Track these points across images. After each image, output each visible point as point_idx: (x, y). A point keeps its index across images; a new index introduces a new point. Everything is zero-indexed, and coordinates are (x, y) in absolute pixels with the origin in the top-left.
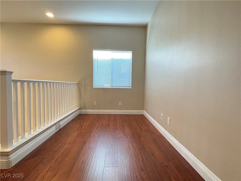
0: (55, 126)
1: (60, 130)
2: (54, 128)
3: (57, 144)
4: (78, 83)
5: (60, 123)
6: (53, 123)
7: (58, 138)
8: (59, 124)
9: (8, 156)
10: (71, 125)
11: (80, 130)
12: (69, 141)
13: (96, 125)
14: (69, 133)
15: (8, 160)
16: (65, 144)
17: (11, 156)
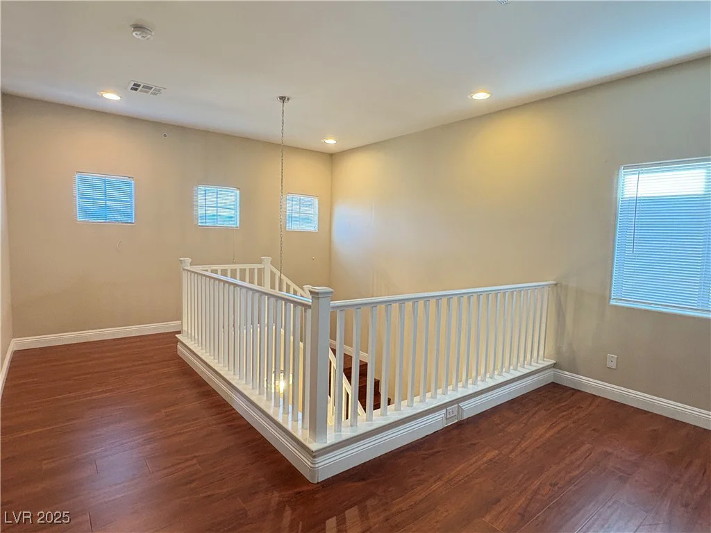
0: (444, 411)
1: (460, 425)
2: (440, 415)
3: (422, 470)
4: (555, 283)
5: (461, 404)
6: (435, 403)
7: (438, 449)
8: (459, 406)
9: (314, 457)
10: (496, 419)
11: (511, 447)
12: (453, 473)
13: (575, 451)
14: (472, 444)
15: (311, 465)
16: (439, 479)
17: (318, 460)
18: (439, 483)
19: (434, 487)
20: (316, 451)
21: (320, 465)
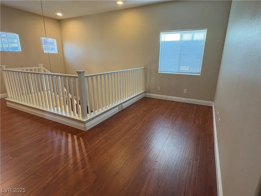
1: (123, 110)
2: (117, 108)
3: (116, 122)
4: (144, 68)
5: (122, 105)
6: (116, 105)
7: (118, 117)
9: (85, 123)
10: (132, 107)
11: (137, 113)
12: (124, 121)
13: (152, 111)
14: (128, 114)
15: (84, 126)
16: (121, 123)
17: (86, 124)
18: (121, 124)
19: (120, 125)
20: (86, 121)
21: (87, 125)
